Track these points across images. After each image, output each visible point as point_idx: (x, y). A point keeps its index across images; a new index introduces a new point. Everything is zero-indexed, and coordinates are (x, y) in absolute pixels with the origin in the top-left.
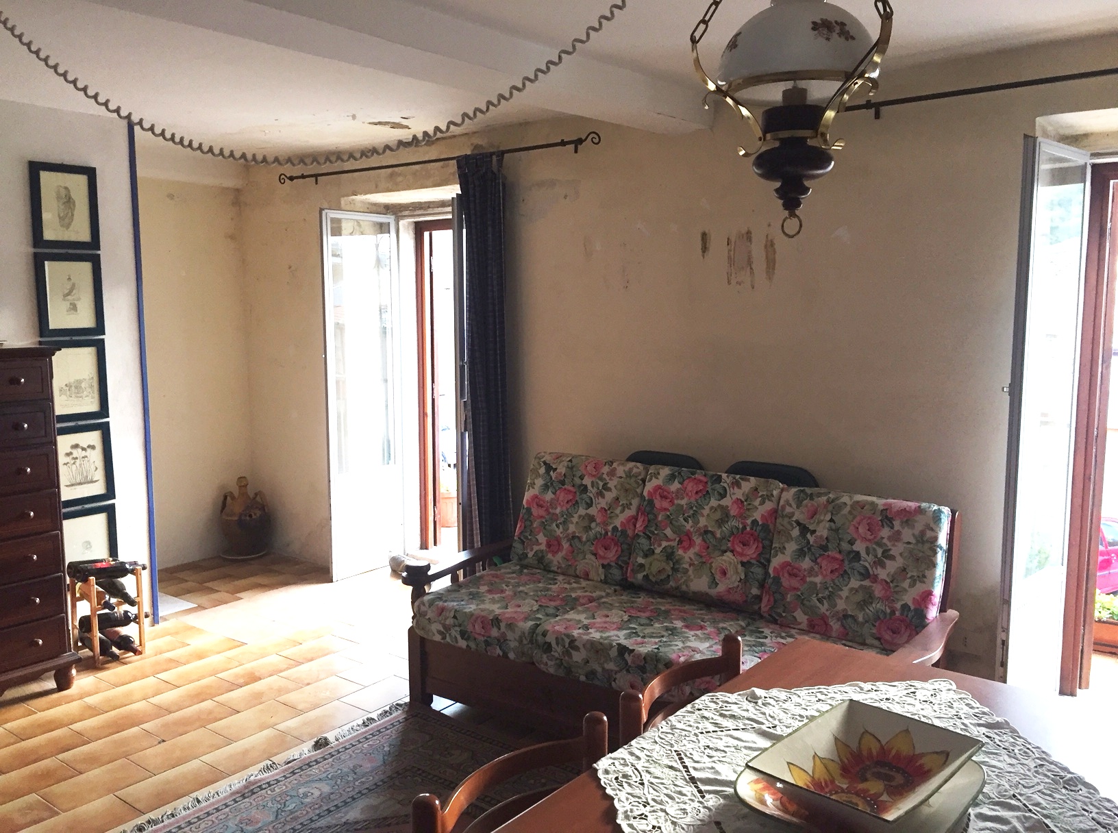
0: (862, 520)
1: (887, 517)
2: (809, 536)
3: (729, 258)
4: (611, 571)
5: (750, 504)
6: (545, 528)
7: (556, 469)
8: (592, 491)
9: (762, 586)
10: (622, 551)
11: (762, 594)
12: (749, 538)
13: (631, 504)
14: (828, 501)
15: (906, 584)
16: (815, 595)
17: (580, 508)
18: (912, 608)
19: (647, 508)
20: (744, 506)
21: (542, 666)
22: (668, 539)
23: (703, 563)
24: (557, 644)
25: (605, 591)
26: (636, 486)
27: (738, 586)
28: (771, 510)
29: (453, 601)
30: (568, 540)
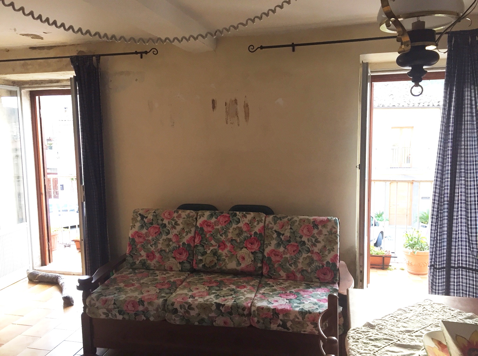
0: (304, 227)
1: (315, 224)
2: (281, 236)
3: (226, 112)
4: (184, 265)
5: (252, 225)
6: (144, 248)
7: (147, 217)
8: (169, 227)
9: (262, 262)
10: (189, 254)
11: (263, 265)
12: (254, 241)
13: (191, 231)
14: (288, 220)
15: (326, 253)
16: (288, 263)
17: (163, 235)
18: (331, 263)
19: (200, 232)
20: (249, 226)
21: (172, 321)
22: (212, 245)
23: (232, 256)
24: (181, 308)
25: (185, 276)
26: (193, 222)
27: (251, 263)
28: (262, 226)
29: (109, 295)
30: (158, 253)
